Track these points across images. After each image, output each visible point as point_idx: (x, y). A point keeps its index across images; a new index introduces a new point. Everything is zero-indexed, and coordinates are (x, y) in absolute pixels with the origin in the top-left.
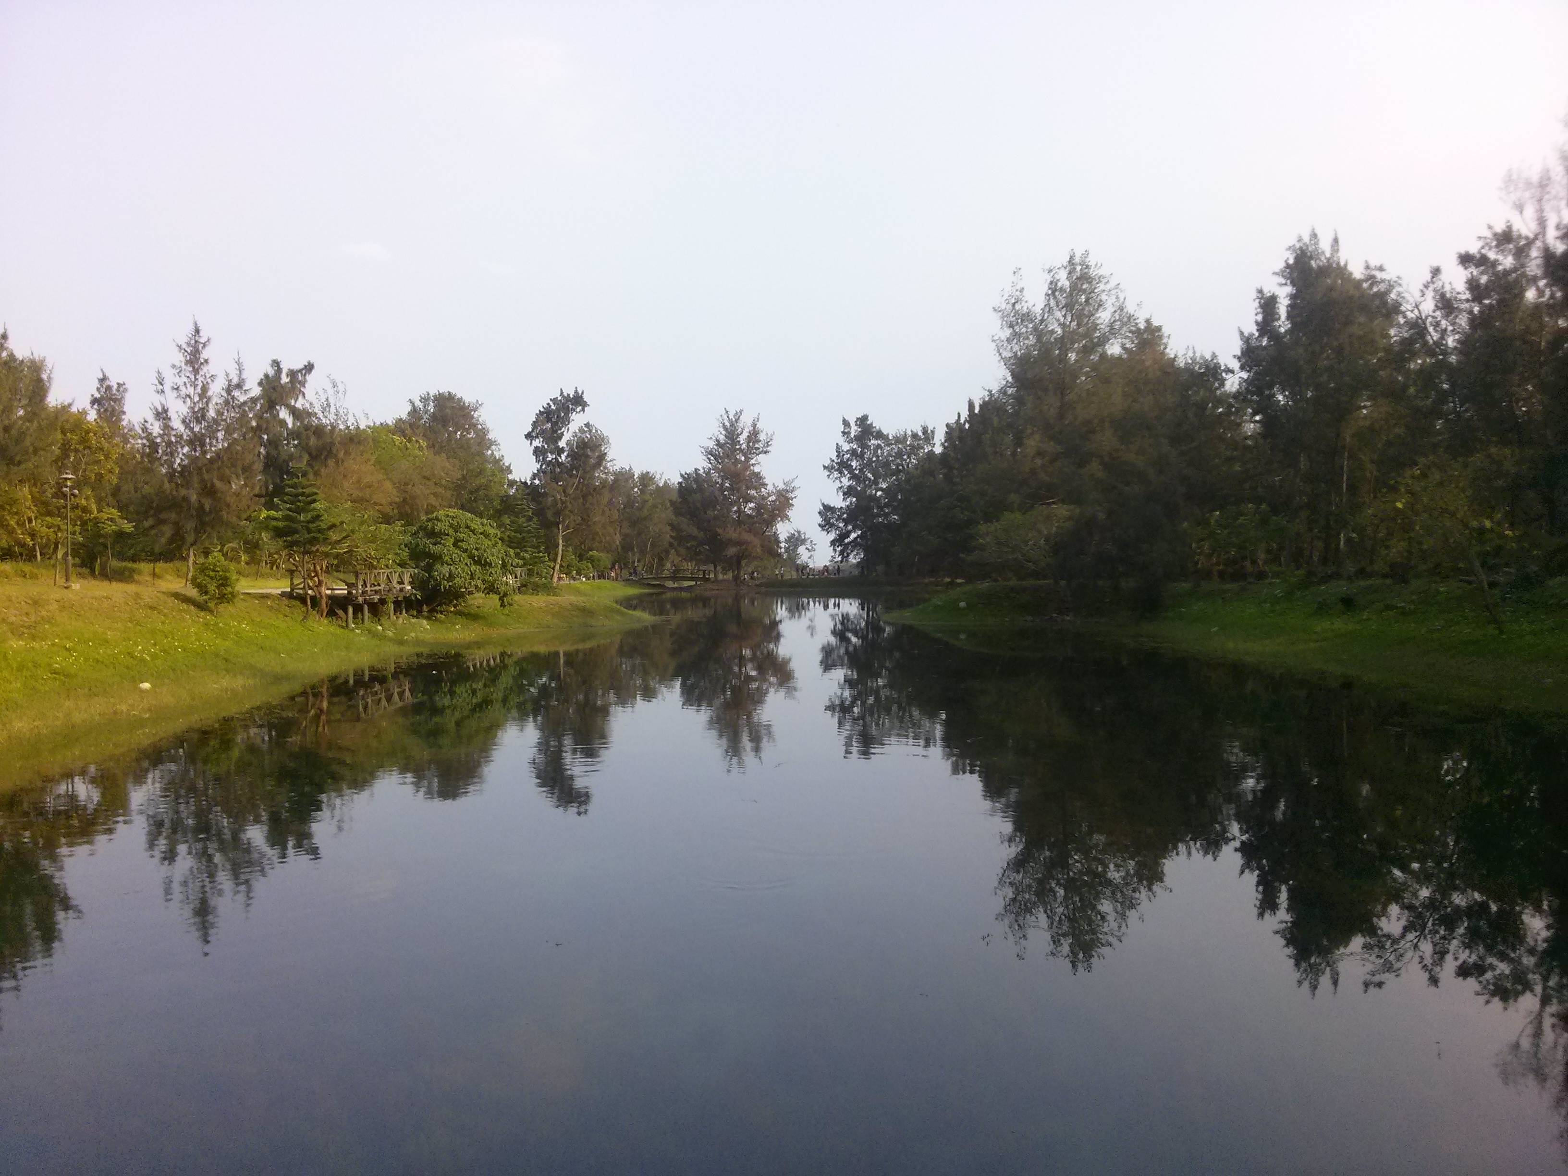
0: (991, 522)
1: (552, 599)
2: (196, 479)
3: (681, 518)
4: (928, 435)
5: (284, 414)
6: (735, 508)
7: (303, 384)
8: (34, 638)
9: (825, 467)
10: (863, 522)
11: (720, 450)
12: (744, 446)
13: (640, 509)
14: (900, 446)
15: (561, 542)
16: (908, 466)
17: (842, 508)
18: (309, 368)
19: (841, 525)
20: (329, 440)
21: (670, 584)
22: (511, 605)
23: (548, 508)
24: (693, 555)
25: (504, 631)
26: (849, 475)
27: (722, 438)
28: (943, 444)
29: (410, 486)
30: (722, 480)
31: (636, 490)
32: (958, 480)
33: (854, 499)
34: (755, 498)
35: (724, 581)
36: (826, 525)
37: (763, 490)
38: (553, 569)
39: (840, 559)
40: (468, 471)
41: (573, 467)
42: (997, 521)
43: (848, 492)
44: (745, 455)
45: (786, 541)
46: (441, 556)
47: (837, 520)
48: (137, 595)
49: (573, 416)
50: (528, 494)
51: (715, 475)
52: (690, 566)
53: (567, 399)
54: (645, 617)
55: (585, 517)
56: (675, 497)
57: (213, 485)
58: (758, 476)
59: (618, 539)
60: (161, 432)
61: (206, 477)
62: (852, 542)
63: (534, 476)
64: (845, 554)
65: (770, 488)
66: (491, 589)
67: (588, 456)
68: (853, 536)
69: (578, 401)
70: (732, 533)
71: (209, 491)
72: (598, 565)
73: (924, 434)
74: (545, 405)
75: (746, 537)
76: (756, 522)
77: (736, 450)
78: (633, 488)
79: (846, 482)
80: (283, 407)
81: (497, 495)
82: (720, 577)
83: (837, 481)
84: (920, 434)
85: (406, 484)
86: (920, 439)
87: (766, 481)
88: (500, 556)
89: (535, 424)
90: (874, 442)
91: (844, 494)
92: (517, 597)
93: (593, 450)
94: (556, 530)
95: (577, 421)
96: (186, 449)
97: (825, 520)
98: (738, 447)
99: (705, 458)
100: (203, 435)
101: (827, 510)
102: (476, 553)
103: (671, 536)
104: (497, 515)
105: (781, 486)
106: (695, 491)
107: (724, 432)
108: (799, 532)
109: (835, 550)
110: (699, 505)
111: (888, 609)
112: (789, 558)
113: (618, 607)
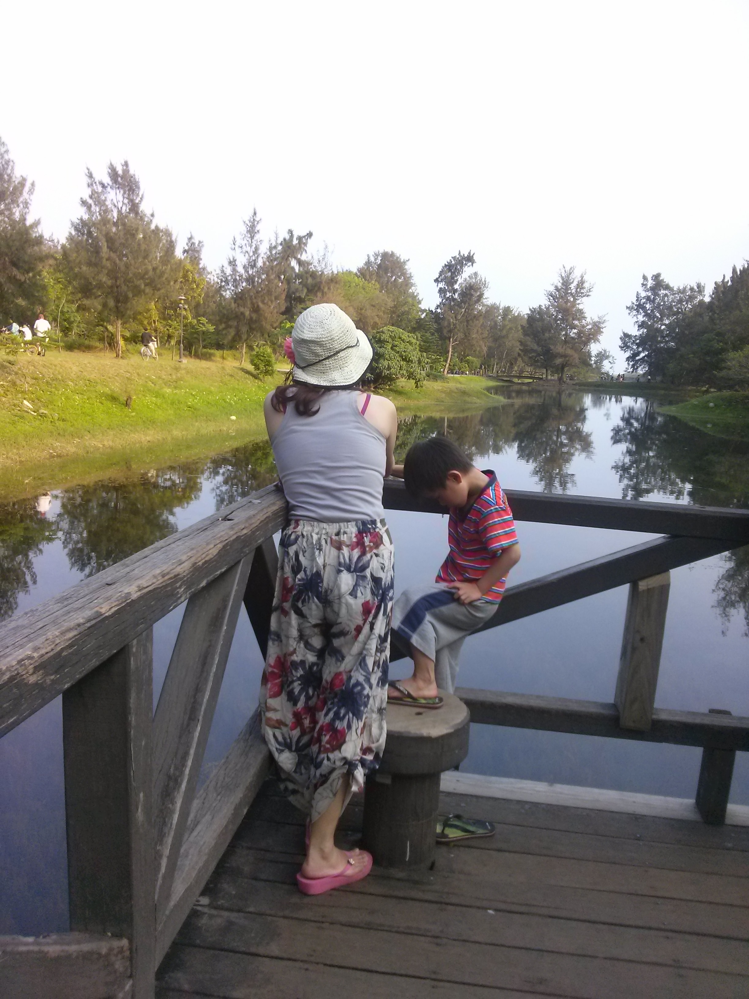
0: (737, 351)
1: (445, 385)
2: (249, 302)
3: (528, 338)
4: (700, 289)
5: (294, 263)
6: (564, 333)
7: (305, 244)
8: (176, 388)
9: (627, 308)
10: (650, 346)
11: (557, 293)
12: (574, 291)
13: (501, 330)
14: (682, 295)
15: (451, 349)
16: (685, 310)
17: (636, 336)
18: (310, 235)
19: (635, 347)
20: (318, 280)
21: (516, 380)
22: (422, 387)
23: (445, 328)
24: (534, 362)
25: (416, 402)
26: (643, 314)
27: (559, 285)
28: (710, 296)
29: (363, 311)
30: (557, 313)
31: (499, 318)
32: (718, 322)
33: (646, 330)
34: (577, 326)
35: (551, 380)
36: (625, 347)
37: (583, 321)
38: (445, 366)
39: (631, 370)
40: (398, 302)
41: (462, 301)
42: (741, 351)
43: (642, 325)
44: (573, 297)
45: (596, 356)
46: (384, 354)
47: (632, 344)
48: (223, 368)
49: (466, 269)
50: (433, 318)
51: (552, 310)
52: (529, 369)
53: (463, 258)
54: (501, 400)
55: (467, 334)
56: (524, 323)
57: (258, 306)
58: (581, 311)
59: (485, 349)
60: (231, 273)
61: (254, 301)
62: (641, 359)
63: (438, 307)
64: (636, 367)
65: (588, 320)
66: (411, 376)
67: (472, 295)
68: (642, 355)
69: (470, 259)
70: (559, 349)
71: (256, 310)
72: (472, 366)
73: (698, 288)
74: (449, 261)
75: (570, 352)
76: (576, 343)
77: (568, 293)
78: (497, 317)
79: (641, 318)
80: (293, 259)
81: (414, 318)
82: (549, 377)
83: (635, 317)
84: (696, 288)
85: (361, 309)
86: (695, 291)
87: (586, 315)
88: (418, 356)
89: (441, 273)
90: (662, 292)
91: (639, 326)
92: (425, 382)
93: (476, 291)
94: (449, 342)
95: (467, 272)
96: (244, 284)
97: (624, 343)
98: (569, 291)
99: (547, 298)
100: (254, 276)
101: (626, 335)
102: (404, 354)
103: (520, 349)
104: (414, 330)
105: (596, 319)
106: (538, 320)
107: (561, 281)
108: (605, 351)
109: (628, 364)
110: (539, 329)
111: (661, 404)
112: (597, 368)
113: (486, 392)
